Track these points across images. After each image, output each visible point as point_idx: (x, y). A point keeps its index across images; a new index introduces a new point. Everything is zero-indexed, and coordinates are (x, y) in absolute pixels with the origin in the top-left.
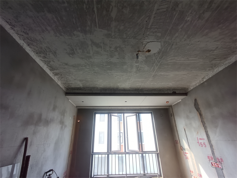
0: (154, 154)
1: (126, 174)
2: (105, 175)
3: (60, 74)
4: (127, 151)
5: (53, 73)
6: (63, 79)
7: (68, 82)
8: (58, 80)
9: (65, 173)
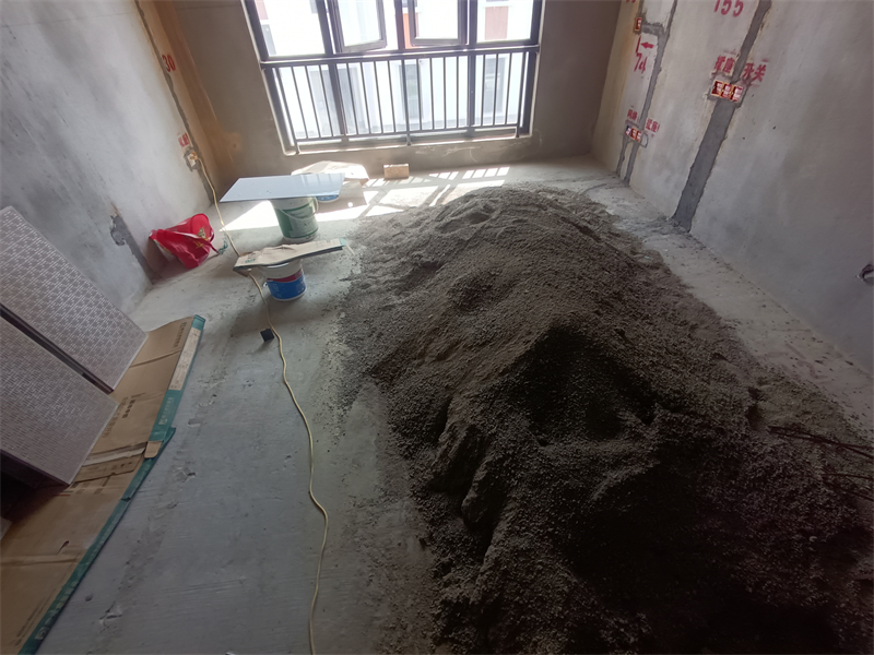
0: (521, 54)
1: (408, 132)
2: (332, 138)
4: (408, 45)
9: (185, 139)
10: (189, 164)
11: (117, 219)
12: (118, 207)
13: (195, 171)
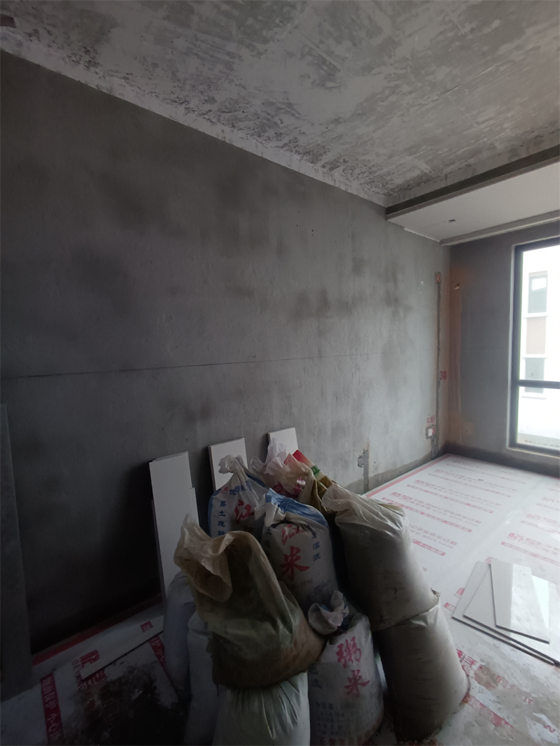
3: (341, 160)
5: (323, 167)
6: (357, 171)
7: (377, 174)
8: (348, 179)
9: (432, 420)
10: (427, 434)
11: (366, 452)
12: (371, 445)
13: (429, 440)
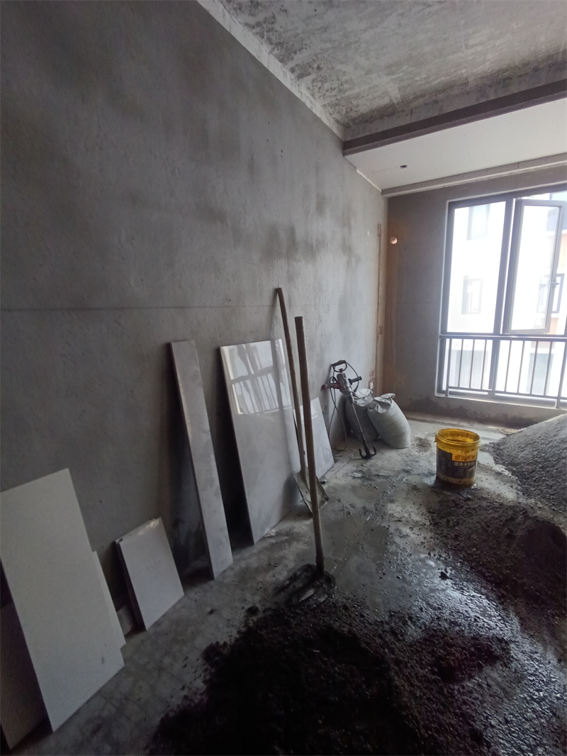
2: (481, 390)
3: (315, 66)
5: (293, 70)
6: (327, 86)
7: (347, 94)
8: (313, 95)
9: (373, 373)
10: (369, 387)
